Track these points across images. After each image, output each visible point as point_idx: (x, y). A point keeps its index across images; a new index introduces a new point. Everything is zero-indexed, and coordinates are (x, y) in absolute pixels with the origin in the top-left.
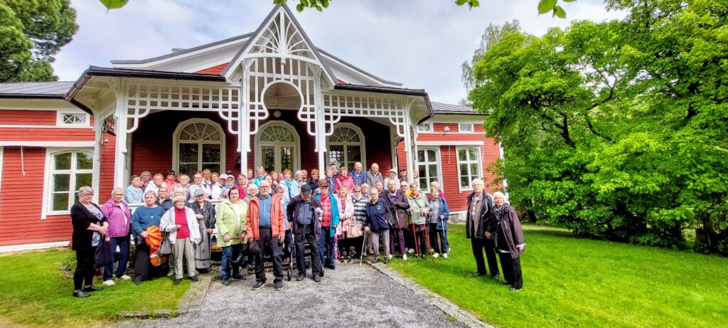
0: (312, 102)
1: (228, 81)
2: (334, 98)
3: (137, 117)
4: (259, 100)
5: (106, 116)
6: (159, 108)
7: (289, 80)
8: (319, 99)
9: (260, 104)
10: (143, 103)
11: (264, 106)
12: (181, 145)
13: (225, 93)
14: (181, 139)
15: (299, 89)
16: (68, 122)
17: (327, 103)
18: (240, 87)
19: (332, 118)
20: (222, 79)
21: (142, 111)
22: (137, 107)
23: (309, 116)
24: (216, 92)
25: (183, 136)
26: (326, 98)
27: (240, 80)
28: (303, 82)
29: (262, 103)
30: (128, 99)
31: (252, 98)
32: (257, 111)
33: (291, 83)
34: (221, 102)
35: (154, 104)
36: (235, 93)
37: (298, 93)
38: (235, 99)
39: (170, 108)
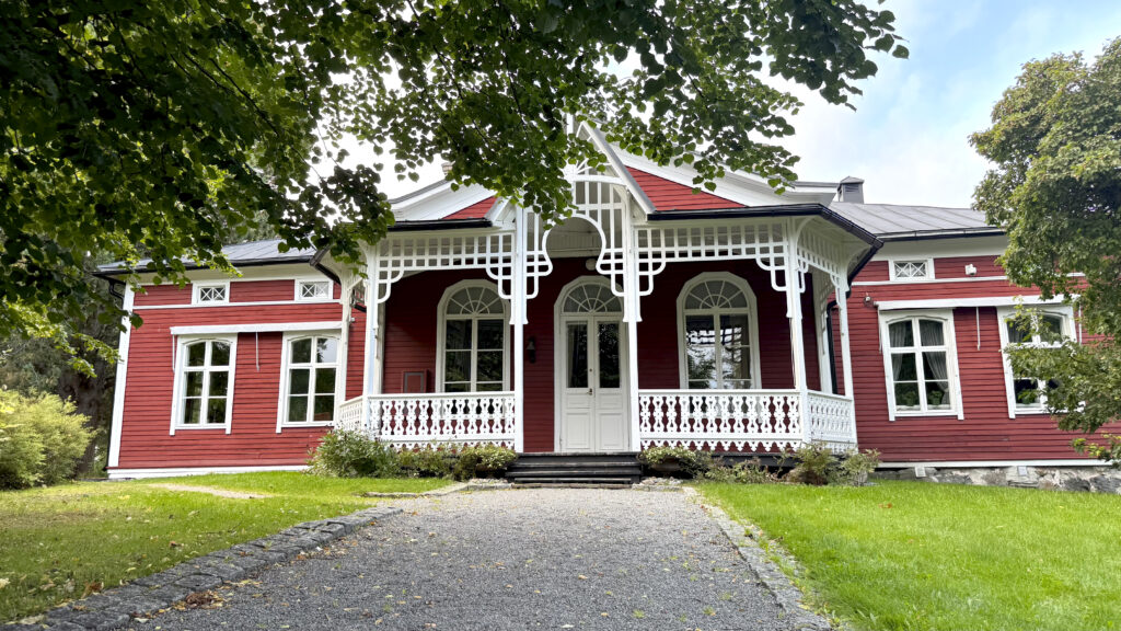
0: (619, 244)
1: (495, 224)
2: (656, 234)
3: (389, 281)
4: (540, 249)
5: (354, 284)
6: (415, 268)
7: (583, 212)
8: (629, 237)
9: (541, 253)
10: (396, 264)
11: (547, 257)
12: (448, 322)
13: (495, 241)
14: (448, 313)
15: (598, 225)
16: (308, 295)
17: (643, 244)
18: (513, 231)
19: (650, 267)
20: (487, 224)
21: (395, 274)
22: (390, 269)
23: (613, 267)
24: (482, 242)
25: (451, 309)
26: (642, 234)
27: (514, 221)
28: (606, 214)
29: (544, 252)
30: (379, 259)
31: (530, 247)
32: (536, 264)
33: (587, 217)
34: (488, 255)
35: (408, 263)
36: (507, 239)
37: (597, 231)
38: (507, 249)
39: (427, 267)
